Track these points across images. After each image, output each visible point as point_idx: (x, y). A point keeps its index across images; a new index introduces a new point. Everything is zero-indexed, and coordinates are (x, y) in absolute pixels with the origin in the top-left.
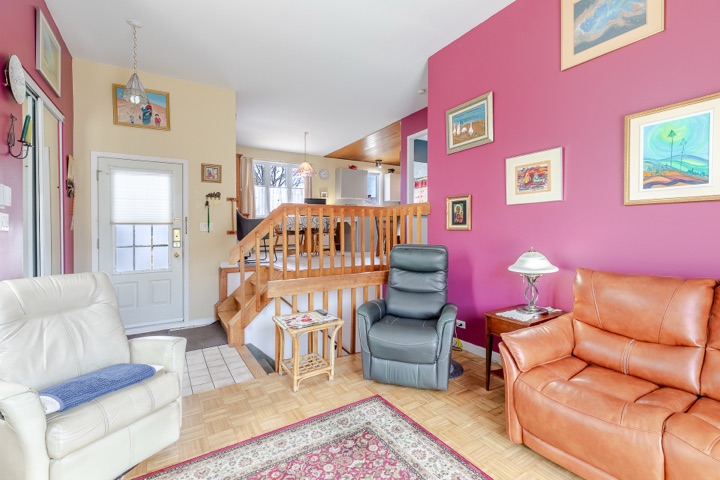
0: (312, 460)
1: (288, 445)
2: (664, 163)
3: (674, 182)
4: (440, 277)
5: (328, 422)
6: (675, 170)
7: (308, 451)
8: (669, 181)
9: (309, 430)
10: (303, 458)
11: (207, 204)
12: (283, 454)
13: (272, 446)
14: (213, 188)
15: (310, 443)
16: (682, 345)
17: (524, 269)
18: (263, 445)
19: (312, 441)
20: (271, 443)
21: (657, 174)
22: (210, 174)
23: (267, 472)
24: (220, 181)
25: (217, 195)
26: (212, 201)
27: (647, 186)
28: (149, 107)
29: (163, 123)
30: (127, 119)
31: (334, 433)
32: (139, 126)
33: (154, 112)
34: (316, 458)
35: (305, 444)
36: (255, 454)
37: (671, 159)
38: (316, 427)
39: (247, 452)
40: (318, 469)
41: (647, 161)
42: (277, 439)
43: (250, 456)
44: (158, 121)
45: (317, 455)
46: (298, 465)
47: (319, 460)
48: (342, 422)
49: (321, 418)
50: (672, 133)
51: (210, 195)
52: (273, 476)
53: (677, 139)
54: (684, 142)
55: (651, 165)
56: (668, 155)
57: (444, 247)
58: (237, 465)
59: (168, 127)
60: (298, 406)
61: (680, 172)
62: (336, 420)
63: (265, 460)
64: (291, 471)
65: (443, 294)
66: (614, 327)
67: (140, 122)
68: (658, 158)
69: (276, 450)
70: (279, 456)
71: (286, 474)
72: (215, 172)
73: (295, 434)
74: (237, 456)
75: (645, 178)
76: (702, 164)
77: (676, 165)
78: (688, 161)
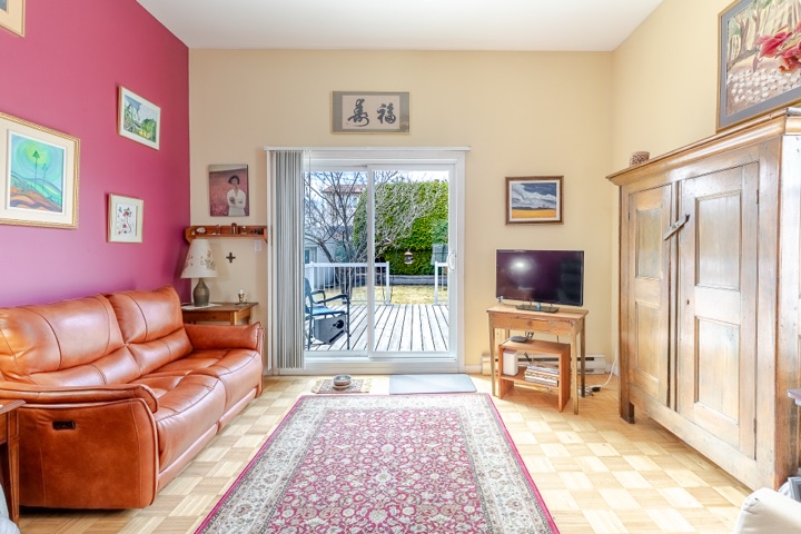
2: (30, 183)
3: (36, 205)
6: (37, 192)
8: (32, 202)
16: (117, 350)
21: (23, 192)
27: (14, 203)
37: (35, 180)
41: (14, 175)
50: (36, 155)
53: (42, 161)
54: (45, 168)
55: (17, 181)
56: (32, 175)
61: (42, 196)
66: (74, 360)
68: (24, 176)
75: (13, 195)
76: (58, 194)
77: (38, 188)
78: (47, 187)
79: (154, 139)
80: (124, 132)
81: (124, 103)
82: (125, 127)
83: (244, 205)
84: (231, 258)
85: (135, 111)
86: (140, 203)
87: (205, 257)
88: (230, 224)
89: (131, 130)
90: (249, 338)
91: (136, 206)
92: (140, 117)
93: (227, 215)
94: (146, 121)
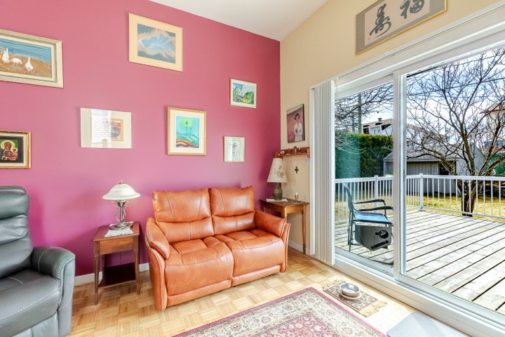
2: (184, 136)
3: (188, 145)
4: (20, 222)
6: (187, 140)
8: (186, 145)
16: (205, 218)
17: (120, 197)
21: (181, 141)
27: (178, 146)
37: (186, 135)
41: (177, 133)
50: (187, 123)
53: (189, 126)
54: (191, 128)
55: (179, 136)
56: (185, 133)
57: (21, 188)
61: (190, 141)
65: (27, 239)
66: (180, 219)
68: (181, 133)
75: (177, 142)
76: (196, 139)
77: (188, 138)
78: (192, 137)
79: (253, 102)
80: (233, 103)
81: (233, 87)
82: (234, 100)
83: (301, 133)
84: (297, 170)
85: (240, 90)
86: (243, 139)
87: (277, 169)
88: (292, 148)
89: (238, 101)
90: (277, 228)
91: (241, 142)
92: (242, 93)
93: (294, 142)
94: (247, 94)
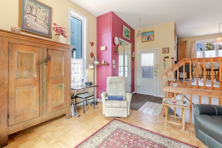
0: (147, 142)
1: (146, 135)
5: (164, 139)
7: (148, 140)
9: (155, 136)
10: (145, 140)
11: (164, 60)
12: (143, 135)
13: (142, 132)
14: (166, 55)
15: (152, 139)
18: (141, 131)
19: (153, 139)
20: (143, 131)
22: (165, 51)
23: (135, 136)
24: (169, 53)
25: (168, 57)
26: (166, 59)
28: (149, 36)
29: (152, 39)
30: (144, 41)
31: (162, 143)
32: (147, 41)
33: (150, 37)
34: (148, 143)
35: (150, 138)
36: (137, 131)
38: (159, 137)
39: (136, 129)
40: (145, 145)
42: (146, 132)
43: (136, 130)
44: (151, 39)
45: (150, 143)
46: (142, 140)
47: (148, 144)
48: (168, 142)
49: (163, 136)
51: (165, 57)
52: (135, 137)
58: (132, 130)
59: (154, 40)
60: (161, 129)
62: (168, 140)
63: (137, 133)
64: (139, 140)
67: (147, 40)
69: (143, 134)
70: (141, 135)
71: (137, 140)
72: (167, 50)
73: (151, 134)
74: (134, 128)
